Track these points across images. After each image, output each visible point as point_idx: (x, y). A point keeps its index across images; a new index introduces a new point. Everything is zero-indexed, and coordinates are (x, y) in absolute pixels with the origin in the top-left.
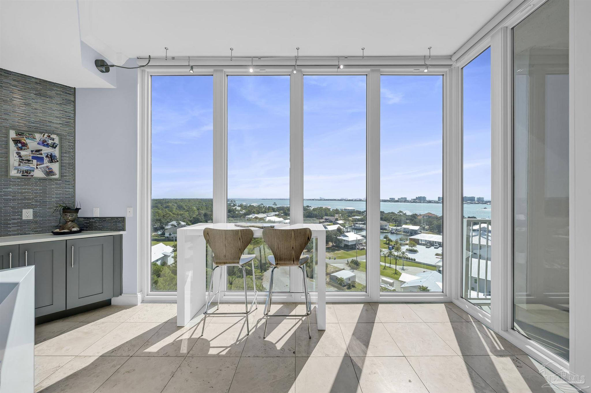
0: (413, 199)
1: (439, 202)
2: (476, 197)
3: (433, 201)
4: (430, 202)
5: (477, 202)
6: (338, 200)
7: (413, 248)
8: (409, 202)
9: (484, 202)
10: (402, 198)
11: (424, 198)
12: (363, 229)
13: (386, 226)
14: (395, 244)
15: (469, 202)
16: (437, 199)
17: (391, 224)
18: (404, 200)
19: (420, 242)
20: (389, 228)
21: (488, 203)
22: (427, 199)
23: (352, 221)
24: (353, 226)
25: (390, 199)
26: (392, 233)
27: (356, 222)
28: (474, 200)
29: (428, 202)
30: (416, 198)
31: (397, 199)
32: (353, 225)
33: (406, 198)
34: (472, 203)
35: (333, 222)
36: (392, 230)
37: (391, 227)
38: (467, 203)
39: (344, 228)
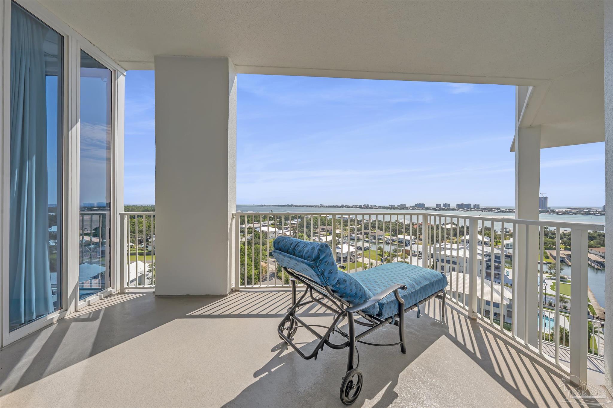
0: (412, 206)
1: (437, 209)
2: (473, 204)
3: (431, 208)
4: (428, 209)
5: (472, 209)
7: (406, 260)
8: (408, 209)
9: (479, 209)
10: (402, 205)
11: (423, 205)
12: (359, 239)
13: (382, 236)
14: (388, 256)
15: (465, 210)
16: (435, 206)
17: (387, 233)
18: (404, 207)
19: (413, 253)
20: (385, 238)
21: (483, 211)
23: (349, 231)
25: (390, 206)
26: (387, 243)
27: (352, 231)
29: (426, 209)
30: (415, 205)
31: (396, 206)
33: (406, 205)
34: (468, 210)
35: (330, 231)
36: (387, 240)
37: (387, 237)
38: (464, 211)
39: (339, 239)
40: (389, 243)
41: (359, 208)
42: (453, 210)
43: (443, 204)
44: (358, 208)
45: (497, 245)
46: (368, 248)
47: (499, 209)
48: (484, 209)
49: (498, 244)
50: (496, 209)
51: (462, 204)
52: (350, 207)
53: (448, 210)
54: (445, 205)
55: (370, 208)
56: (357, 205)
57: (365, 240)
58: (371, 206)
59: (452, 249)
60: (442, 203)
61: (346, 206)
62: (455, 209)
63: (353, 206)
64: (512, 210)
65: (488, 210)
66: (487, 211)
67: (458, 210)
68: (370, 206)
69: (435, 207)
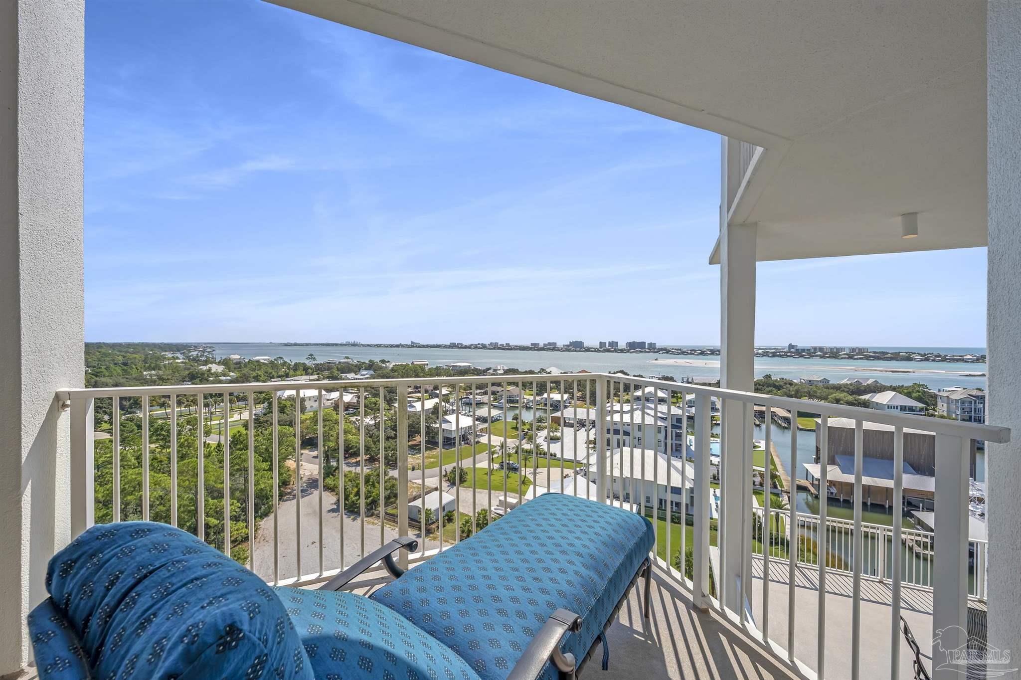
0: (566, 346)
1: (601, 349)
2: (647, 342)
3: (592, 348)
4: (588, 350)
5: (647, 350)
6: (445, 347)
7: (555, 433)
8: (559, 350)
9: (656, 350)
10: (550, 344)
11: (581, 343)
12: (481, 403)
14: (529, 430)
15: (638, 351)
17: (527, 391)
18: (552, 347)
19: (567, 421)
20: (524, 398)
21: (661, 352)
22: (585, 345)
23: (465, 389)
24: (464, 398)
25: (532, 344)
26: (528, 408)
28: (645, 348)
29: (586, 350)
30: (569, 344)
31: (541, 345)
32: (465, 396)
33: (555, 343)
34: (641, 352)
35: (430, 392)
36: (528, 403)
37: (528, 397)
38: (636, 352)
39: (447, 405)
40: (530, 408)
41: (481, 348)
42: (622, 351)
43: (609, 342)
44: (479, 348)
45: (677, 402)
46: (496, 419)
47: (680, 350)
48: (662, 349)
49: (679, 400)
50: (675, 349)
51: (634, 342)
52: (466, 347)
53: (616, 351)
54: (611, 344)
55: (499, 348)
56: (479, 344)
57: (492, 405)
58: (503, 345)
59: (622, 412)
60: (607, 340)
61: (460, 346)
62: (625, 350)
63: (472, 345)
64: (695, 351)
65: (667, 351)
66: (665, 353)
67: (628, 351)
68: (500, 345)
69: (598, 347)
